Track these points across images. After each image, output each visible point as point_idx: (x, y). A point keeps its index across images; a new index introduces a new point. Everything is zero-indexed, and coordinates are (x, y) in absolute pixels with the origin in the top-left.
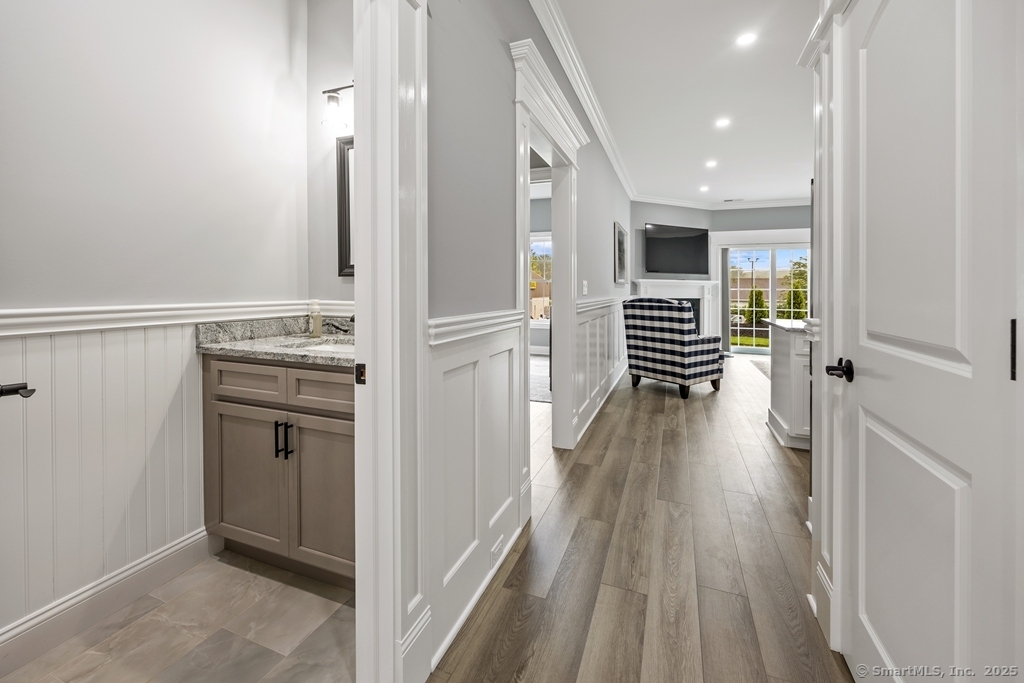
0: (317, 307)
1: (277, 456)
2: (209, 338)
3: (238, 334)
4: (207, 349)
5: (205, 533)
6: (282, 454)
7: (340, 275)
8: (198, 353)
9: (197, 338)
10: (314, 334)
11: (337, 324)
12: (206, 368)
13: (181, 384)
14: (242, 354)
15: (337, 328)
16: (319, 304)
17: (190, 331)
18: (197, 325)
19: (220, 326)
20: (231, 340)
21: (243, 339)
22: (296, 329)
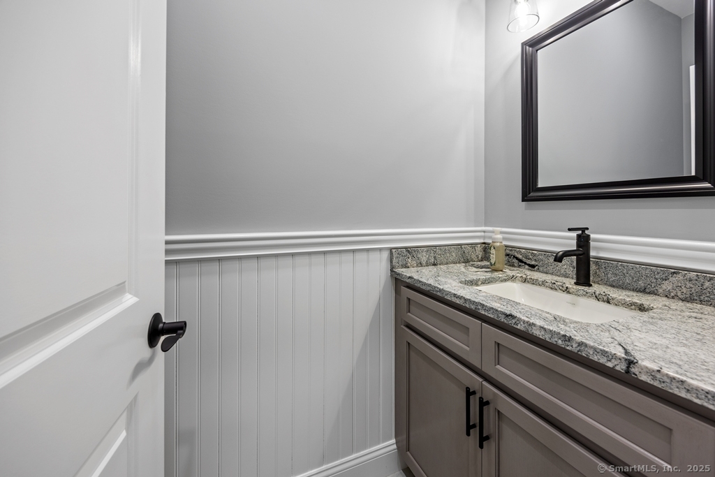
0: (500, 236)
1: (468, 434)
2: (400, 263)
3: (424, 260)
4: (399, 274)
5: (395, 446)
6: (475, 433)
7: (523, 200)
8: (392, 275)
9: (391, 262)
10: (497, 266)
11: (520, 257)
12: (397, 291)
13: (379, 304)
14: (428, 288)
15: (521, 261)
16: (502, 233)
17: (386, 255)
18: (391, 249)
19: (408, 251)
20: (417, 266)
21: (427, 265)
22: (473, 256)
